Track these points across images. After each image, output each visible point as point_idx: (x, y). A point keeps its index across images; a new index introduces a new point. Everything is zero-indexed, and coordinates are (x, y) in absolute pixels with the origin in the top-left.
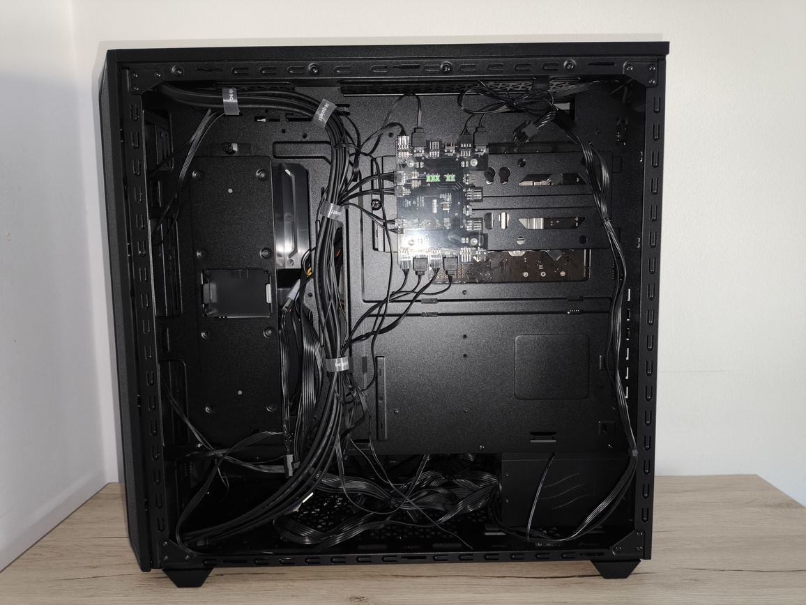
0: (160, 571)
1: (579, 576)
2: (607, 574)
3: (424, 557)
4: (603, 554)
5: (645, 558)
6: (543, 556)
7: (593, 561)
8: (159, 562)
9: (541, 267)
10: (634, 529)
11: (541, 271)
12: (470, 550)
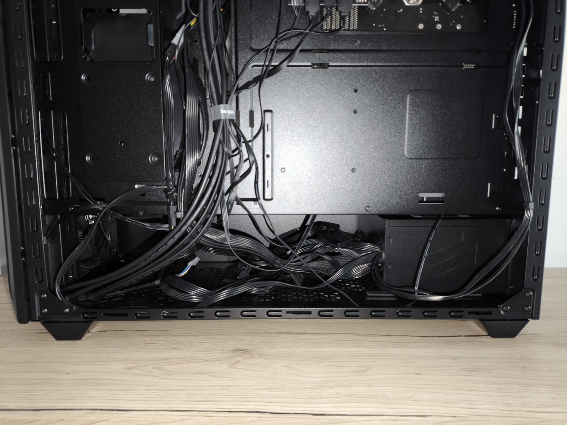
0: (39, 323)
1: (466, 336)
2: (494, 333)
3: (310, 313)
4: (490, 313)
5: (533, 318)
6: (431, 314)
7: (482, 320)
8: (37, 315)
9: (437, 19)
10: (523, 288)
11: (437, 23)
12: (355, 306)
